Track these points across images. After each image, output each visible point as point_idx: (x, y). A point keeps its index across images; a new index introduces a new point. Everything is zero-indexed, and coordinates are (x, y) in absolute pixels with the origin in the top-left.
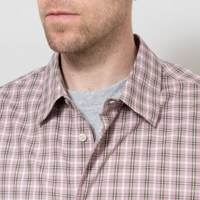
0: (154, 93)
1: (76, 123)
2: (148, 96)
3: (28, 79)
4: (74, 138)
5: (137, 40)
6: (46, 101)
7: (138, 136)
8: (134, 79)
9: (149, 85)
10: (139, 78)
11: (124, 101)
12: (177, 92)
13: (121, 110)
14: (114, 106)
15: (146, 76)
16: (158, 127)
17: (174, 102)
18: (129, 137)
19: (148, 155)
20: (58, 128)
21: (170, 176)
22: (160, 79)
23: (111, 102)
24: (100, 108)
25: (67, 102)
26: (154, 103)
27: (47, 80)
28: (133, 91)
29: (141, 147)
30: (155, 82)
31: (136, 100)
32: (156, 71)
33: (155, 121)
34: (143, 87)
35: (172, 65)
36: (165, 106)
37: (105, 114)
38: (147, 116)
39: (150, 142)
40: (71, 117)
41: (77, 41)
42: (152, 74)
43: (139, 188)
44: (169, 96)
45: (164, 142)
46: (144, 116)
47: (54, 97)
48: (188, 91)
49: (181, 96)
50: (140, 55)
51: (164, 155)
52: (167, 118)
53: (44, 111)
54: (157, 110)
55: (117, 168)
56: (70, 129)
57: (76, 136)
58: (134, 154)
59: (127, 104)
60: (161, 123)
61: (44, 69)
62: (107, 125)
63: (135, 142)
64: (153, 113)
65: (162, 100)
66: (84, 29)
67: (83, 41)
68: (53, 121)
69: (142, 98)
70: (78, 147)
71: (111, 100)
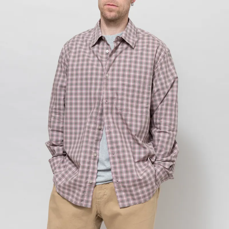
0: (133, 37)
1: (105, 46)
2: (131, 38)
3: (87, 33)
4: (104, 52)
5: (129, 19)
6: (94, 39)
7: (127, 51)
8: (126, 31)
9: (132, 34)
10: (128, 31)
11: (123, 38)
12: (142, 37)
13: (121, 42)
14: (119, 40)
15: (131, 31)
16: (135, 49)
17: (140, 41)
18: (124, 51)
19: (131, 58)
20: (98, 48)
21: (138, 65)
22: (136, 33)
23: (119, 38)
24: (114, 39)
25: (103, 38)
26: (133, 40)
27: (95, 32)
28: (126, 35)
29: (128, 55)
30: (134, 33)
31: (127, 38)
32: (135, 30)
33: (134, 46)
34: (130, 34)
35: (140, 29)
36: (137, 42)
37: (115, 42)
38: (131, 44)
39: (131, 53)
40: (103, 45)
41: (116, 16)
42: (133, 31)
43: (127, 68)
44: (139, 39)
45: (137, 54)
46: (130, 44)
47: (99, 36)
48: (146, 38)
49: (143, 39)
50: (129, 24)
51: (136, 58)
52: (138, 46)
53: (94, 42)
54: (135, 43)
55: (120, 61)
56: (103, 49)
57: (105, 51)
58: (126, 57)
59: (124, 39)
60: (136, 48)
61: (93, 29)
62: (116, 45)
63: (126, 53)
64: (133, 43)
65: (136, 39)
66: (118, 12)
67: (117, 16)
68: (97, 45)
69: (129, 38)
70: (105, 55)
71: (118, 37)
